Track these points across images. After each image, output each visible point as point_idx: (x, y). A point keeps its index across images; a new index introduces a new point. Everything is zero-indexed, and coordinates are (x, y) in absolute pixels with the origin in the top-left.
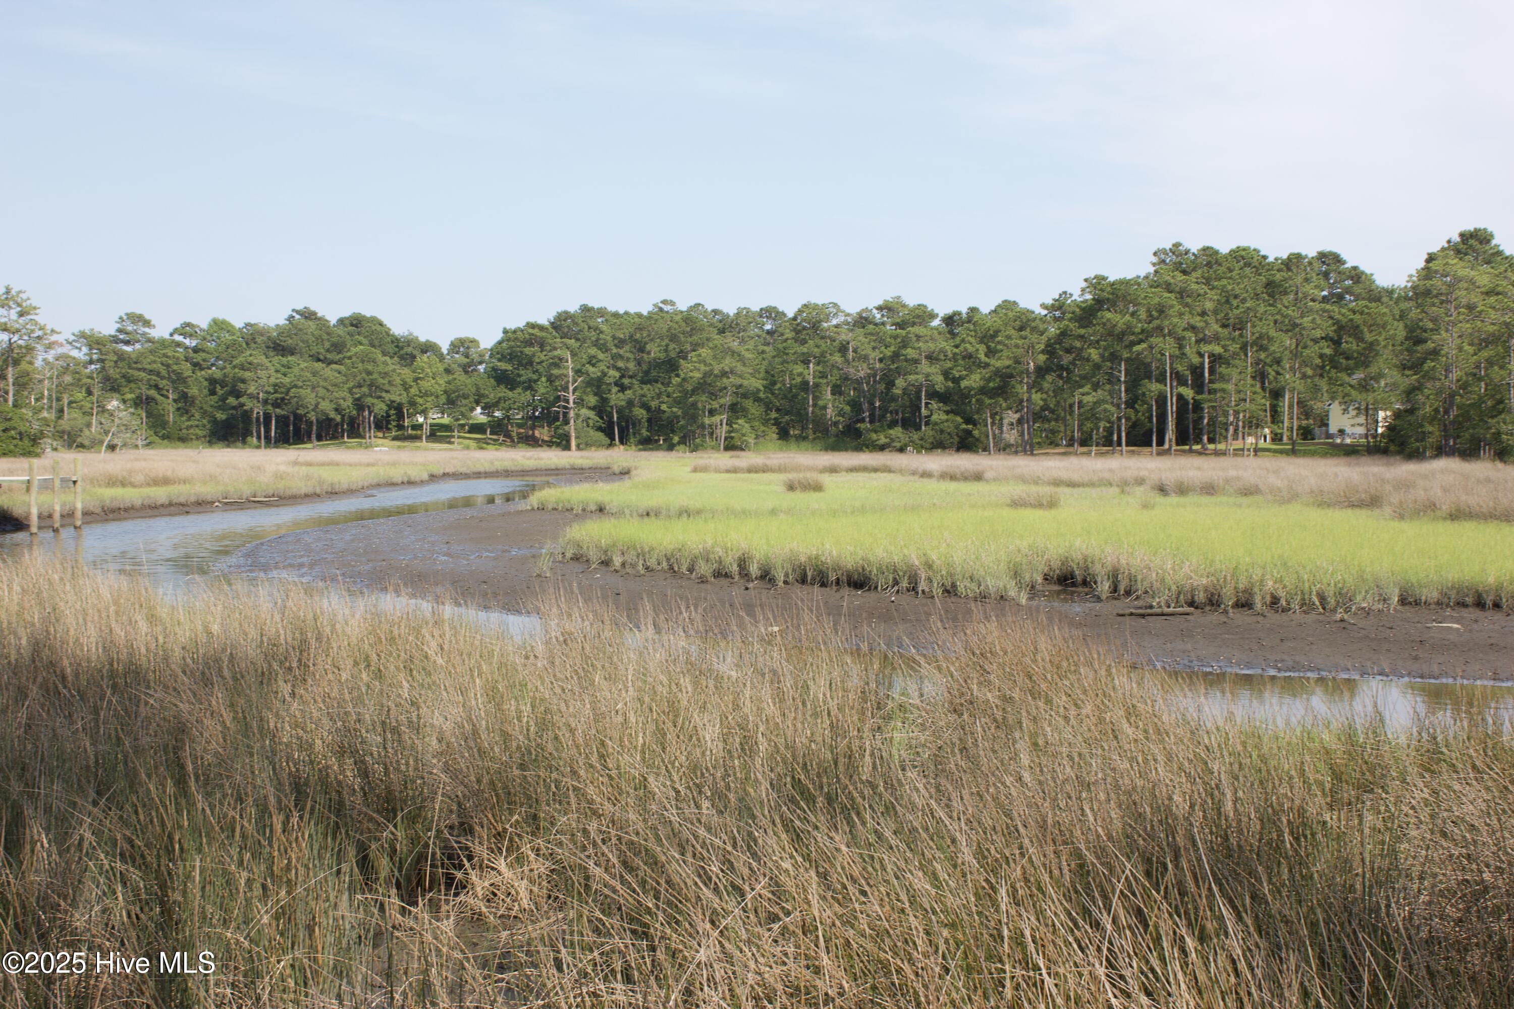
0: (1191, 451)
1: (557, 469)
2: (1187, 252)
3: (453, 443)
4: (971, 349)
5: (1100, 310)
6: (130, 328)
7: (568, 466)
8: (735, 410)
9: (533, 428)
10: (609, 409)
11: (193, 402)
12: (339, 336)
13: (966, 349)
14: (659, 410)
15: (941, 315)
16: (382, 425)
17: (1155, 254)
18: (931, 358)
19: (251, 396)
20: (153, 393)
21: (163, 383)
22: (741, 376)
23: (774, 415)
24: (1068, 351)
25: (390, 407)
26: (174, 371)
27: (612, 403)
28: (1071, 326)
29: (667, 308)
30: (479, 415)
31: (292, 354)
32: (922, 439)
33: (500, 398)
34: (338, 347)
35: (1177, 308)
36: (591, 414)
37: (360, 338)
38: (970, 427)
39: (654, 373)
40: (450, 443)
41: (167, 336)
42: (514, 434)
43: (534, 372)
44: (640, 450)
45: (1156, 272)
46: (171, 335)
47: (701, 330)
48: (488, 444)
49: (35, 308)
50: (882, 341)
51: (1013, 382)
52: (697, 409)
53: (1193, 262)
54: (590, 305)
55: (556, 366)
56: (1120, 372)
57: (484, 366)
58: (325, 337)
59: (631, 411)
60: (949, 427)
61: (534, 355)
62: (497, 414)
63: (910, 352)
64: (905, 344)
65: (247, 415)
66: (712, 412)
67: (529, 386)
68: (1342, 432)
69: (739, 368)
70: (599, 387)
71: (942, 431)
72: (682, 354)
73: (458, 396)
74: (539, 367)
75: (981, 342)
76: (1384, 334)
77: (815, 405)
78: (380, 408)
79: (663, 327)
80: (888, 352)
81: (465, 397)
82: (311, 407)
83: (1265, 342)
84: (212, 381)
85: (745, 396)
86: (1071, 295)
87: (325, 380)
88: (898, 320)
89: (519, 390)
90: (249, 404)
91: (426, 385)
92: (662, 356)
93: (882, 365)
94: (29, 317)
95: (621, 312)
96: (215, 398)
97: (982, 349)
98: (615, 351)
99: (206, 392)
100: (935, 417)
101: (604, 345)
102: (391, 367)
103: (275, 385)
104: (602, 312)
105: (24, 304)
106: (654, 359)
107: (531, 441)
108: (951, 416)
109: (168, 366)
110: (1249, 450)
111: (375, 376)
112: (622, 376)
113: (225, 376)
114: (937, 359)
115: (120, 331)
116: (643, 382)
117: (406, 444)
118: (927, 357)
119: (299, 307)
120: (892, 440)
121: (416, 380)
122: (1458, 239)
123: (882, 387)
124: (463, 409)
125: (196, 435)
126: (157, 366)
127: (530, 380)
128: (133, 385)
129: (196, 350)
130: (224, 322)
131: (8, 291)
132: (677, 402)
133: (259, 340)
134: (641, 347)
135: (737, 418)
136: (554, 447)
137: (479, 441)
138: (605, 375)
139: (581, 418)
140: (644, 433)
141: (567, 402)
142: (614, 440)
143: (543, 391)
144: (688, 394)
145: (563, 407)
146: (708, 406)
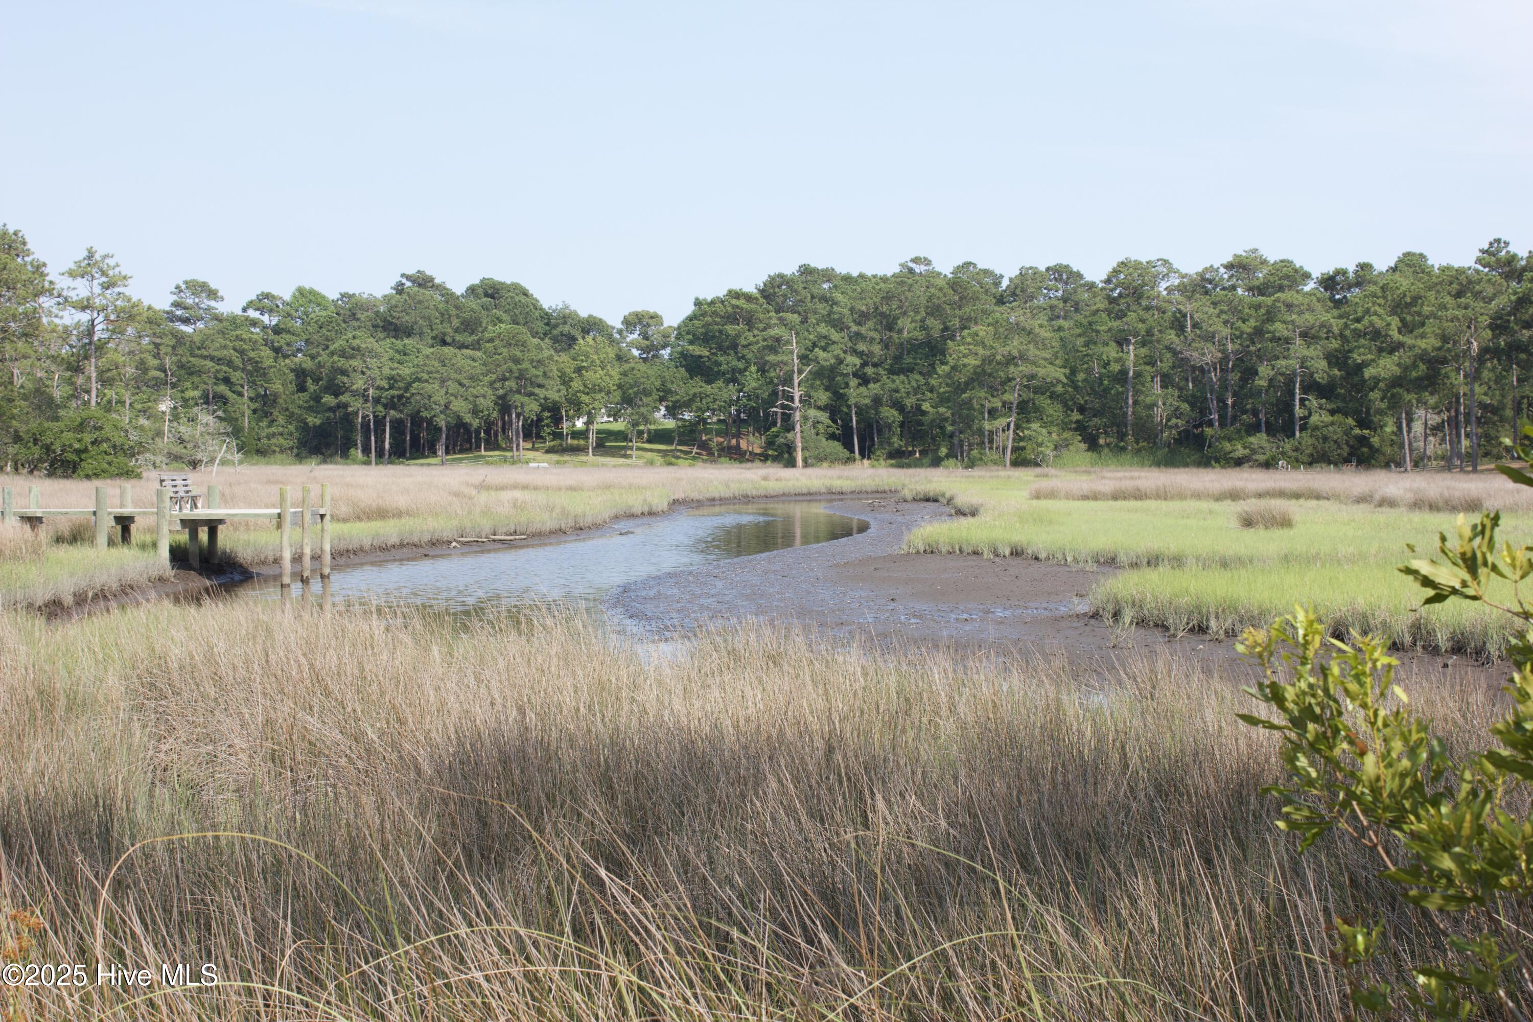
1: (810, 494)
3: (630, 456)
4: (1378, 323)
6: (190, 301)
7: (823, 490)
8: (1025, 410)
9: (738, 436)
10: (845, 409)
11: (275, 401)
12: (472, 310)
13: (1372, 324)
14: (918, 409)
15: (1316, 274)
16: (532, 432)
18: (1307, 336)
19: (355, 394)
20: (222, 388)
21: (237, 376)
22: (1034, 363)
23: (1076, 416)
25: (544, 408)
26: (250, 359)
27: (852, 401)
29: (918, 269)
30: (662, 420)
31: (409, 336)
32: (1296, 450)
33: (695, 395)
34: (470, 326)
36: (824, 417)
37: (499, 313)
38: (1366, 432)
39: (908, 360)
40: (625, 456)
41: (239, 312)
42: (713, 444)
43: (739, 359)
44: (892, 466)
46: (244, 310)
47: (975, 299)
48: (678, 458)
49: (125, 278)
50: (1236, 311)
51: (1447, 369)
52: (971, 408)
54: (813, 265)
55: (773, 349)
57: (668, 350)
58: (453, 312)
59: (877, 413)
60: (1335, 433)
61: (738, 336)
62: (687, 416)
63: (1279, 328)
64: (1270, 316)
65: (348, 420)
66: (993, 413)
67: (733, 377)
69: (1032, 351)
70: (832, 379)
71: (1325, 439)
72: (948, 333)
73: (636, 394)
74: (745, 352)
75: (1393, 312)
77: (1135, 403)
78: (532, 408)
79: (920, 295)
80: (1247, 328)
81: (647, 393)
82: (438, 409)
84: (301, 374)
85: (1038, 391)
86: (1507, 244)
87: (459, 371)
88: (1256, 283)
89: (720, 383)
90: (356, 405)
91: (593, 376)
92: (920, 335)
93: (1237, 346)
94: (117, 290)
95: (855, 274)
96: (305, 396)
97: (1395, 322)
98: (854, 328)
99: (292, 387)
100: (1314, 419)
101: (840, 320)
102: (546, 353)
103: (390, 378)
104: (828, 275)
105: (111, 273)
106: (909, 341)
107: (737, 455)
108: (1338, 417)
109: (242, 352)
111: (526, 365)
112: (864, 364)
113: (320, 366)
114: (1315, 338)
115: (176, 305)
116: (891, 372)
117: (566, 458)
118: (1304, 335)
119: (411, 271)
120: (1254, 452)
121: (579, 370)
123: (1234, 377)
124: (643, 410)
125: (281, 446)
126: (230, 353)
127: (734, 370)
128: (196, 379)
129: (277, 330)
130: (312, 292)
131: (91, 255)
132: (943, 400)
133: (362, 316)
134: (889, 324)
135: (1028, 421)
136: (769, 462)
137: (664, 453)
138: (841, 362)
139: (810, 423)
140: (897, 442)
141: (792, 399)
142: (852, 451)
143: (754, 384)
144: (960, 389)
145: (783, 407)
146: (987, 405)
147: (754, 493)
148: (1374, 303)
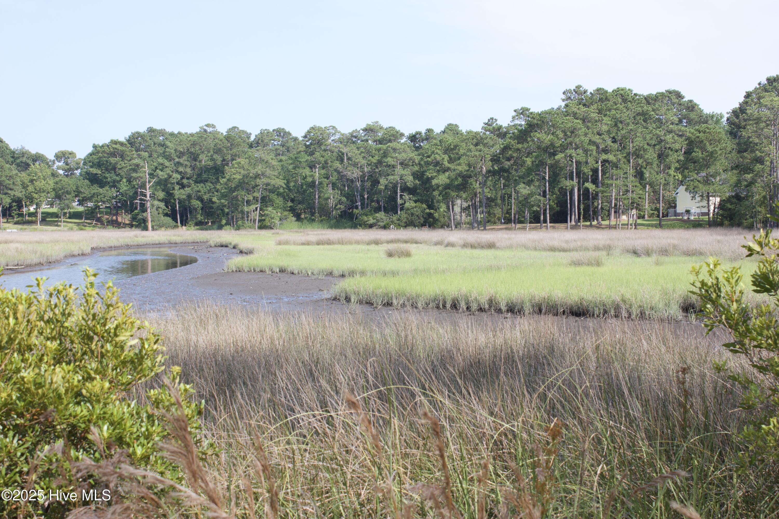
0: (591, 226)
1: (160, 244)
2: (585, 92)
3: (60, 226)
4: (438, 158)
5: (531, 132)
7: (167, 242)
8: (265, 201)
9: (117, 214)
10: (173, 201)
13: (435, 159)
14: (211, 201)
15: (407, 134)
16: (7, 213)
17: (564, 93)
18: (403, 164)
22: (269, 178)
23: (290, 204)
24: (509, 159)
25: (13, 201)
27: (176, 197)
28: (513, 142)
29: (209, 130)
30: (76, 207)
32: (399, 220)
33: (94, 194)
35: (583, 130)
36: (162, 205)
38: (432, 211)
39: (205, 176)
40: (57, 225)
42: (104, 219)
43: (117, 175)
44: (198, 229)
45: (567, 106)
47: (239, 145)
48: (85, 226)
50: (369, 152)
51: (470, 181)
52: (238, 200)
53: (591, 98)
54: (154, 127)
55: (135, 170)
56: (545, 173)
57: (79, 171)
59: (190, 203)
60: (417, 211)
61: (116, 163)
62: (90, 205)
63: (389, 160)
64: (385, 155)
66: (248, 202)
67: (114, 184)
68: (688, 212)
69: (268, 172)
70: (166, 185)
71: (412, 214)
72: (225, 162)
73: (63, 193)
74: (120, 171)
75: (445, 153)
76: (719, 147)
77: (319, 197)
78: (7, 201)
79: (210, 143)
80: (374, 160)
81: (68, 193)
83: (642, 152)
85: (272, 191)
88: (378, 138)
89: (107, 188)
91: (39, 184)
92: (211, 163)
93: (369, 169)
95: (176, 132)
97: (446, 157)
98: (177, 160)
100: (407, 205)
101: (170, 155)
102: (14, 172)
104: (162, 132)
106: (205, 166)
107: (116, 224)
108: (418, 204)
110: (631, 225)
111: (3, 178)
112: (182, 178)
114: (407, 165)
116: (196, 182)
117: (25, 227)
118: (402, 164)
120: (378, 221)
121: (32, 181)
122: (766, 82)
123: (368, 184)
124: (66, 202)
127: (114, 181)
132: (223, 196)
134: (195, 157)
135: (266, 207)
136: (134, 228)
137: (78, 224)
138: (170, 177)
139: (155, 208)
140: (200, 217)
141: (145, 196)
142: (177, 222)
143: (125, 188)
144: (232, 190)
145: (141, 200)
146: (246, 199)
147: (132, 244)
148: (436, 148)
